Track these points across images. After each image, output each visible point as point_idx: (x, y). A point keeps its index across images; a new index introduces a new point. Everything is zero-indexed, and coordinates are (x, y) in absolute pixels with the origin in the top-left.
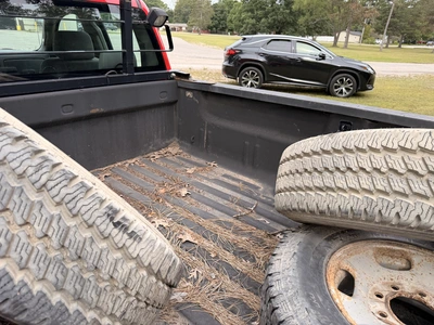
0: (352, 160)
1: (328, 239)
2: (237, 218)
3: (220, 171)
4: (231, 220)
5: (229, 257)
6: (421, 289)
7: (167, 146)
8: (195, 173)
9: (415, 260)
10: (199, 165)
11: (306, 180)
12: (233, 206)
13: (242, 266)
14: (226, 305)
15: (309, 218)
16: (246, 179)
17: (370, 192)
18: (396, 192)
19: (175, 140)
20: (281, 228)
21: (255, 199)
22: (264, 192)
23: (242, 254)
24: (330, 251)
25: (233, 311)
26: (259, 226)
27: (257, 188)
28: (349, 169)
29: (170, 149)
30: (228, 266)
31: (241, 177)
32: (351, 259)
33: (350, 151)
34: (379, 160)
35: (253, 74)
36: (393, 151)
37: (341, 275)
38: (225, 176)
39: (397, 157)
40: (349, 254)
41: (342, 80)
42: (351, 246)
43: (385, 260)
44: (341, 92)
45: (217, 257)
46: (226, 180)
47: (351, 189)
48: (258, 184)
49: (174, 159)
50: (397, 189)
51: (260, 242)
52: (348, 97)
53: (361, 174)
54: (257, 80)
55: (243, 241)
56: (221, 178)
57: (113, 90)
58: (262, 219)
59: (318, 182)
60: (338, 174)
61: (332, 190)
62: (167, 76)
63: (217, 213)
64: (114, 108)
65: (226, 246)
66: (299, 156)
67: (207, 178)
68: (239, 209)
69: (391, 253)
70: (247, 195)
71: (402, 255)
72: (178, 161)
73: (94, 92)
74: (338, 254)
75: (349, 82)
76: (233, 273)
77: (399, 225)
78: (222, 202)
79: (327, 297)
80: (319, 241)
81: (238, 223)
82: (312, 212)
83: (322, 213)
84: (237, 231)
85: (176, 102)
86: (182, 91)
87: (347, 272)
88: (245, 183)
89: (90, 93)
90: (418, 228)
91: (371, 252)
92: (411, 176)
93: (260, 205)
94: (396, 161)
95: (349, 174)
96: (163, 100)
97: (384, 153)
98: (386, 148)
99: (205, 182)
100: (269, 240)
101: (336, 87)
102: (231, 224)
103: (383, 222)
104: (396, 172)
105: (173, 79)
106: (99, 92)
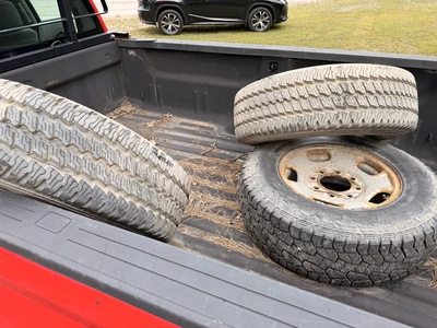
0: (286, 93)
1: (276, 151)
2: (204, 155)
3: (177, 121)
4: (200, 157)
5: (207, 182)
6: (337, 169)
7: (119, 106)
8: (155, 126)
9: (332, 153)
10: (157, 119)
11: (258, 112)
12: (197, 146)
13: (217, 186)
14: (215, 212)
15: (263, 139)
16: (201, 123)
17: (300, 112)
18: (315, 109)
19: (125, 99)
20: (239, 155)
21: (213, 138)
22: (218, 131)
23: (216, 178)
24: (278, 158)
25: (221, 214)
26: (222, 157)
27: (212, 129)
28: (285, 99)
29: (123, 108)
30: (209, 189)
31: (196, 122)
32: (293, 161)
33: (284, 87)
34: (303, 90)
35: (172, 17)
36: (310, 83)
37: (288, 172)
38: (182, 124)
39: (313, 86)
40: (291, 158)
41: (258, 14)
42: (291, 153)
43: (314, 157)
44: (259, 27)
45: (198, 184)
46: (184, 127)
47: (288, 113)
48: (211, 126)
49: (131, 116)
50: (315, 107)
51: (226, 168)
52: (266, 30)
53: (293, 101)
54: (177, 23)
55: (213, 170)
56: (180, 126)
57: (62, 60)
58: (223, 152)
59: (266, 112)
60: (278, 104)
61: (276, 115)
62: (107, 38)
63: (186, 154)
64: (67, 78)
65: (202, 176)
66: (250, 96)
67: (168, 129)
68: (203, 148)
69: (318, 153)
70: (206, 136)
71: (324, 152)
72: (135, 118)
73: (47, 66)
74: (284, 159)
75: (265, 16)
76: (213, 192)
77: (319, 129)
78: (186, 145)
79: (283, 183)
80: (271, 153)
81: (206, 158)
82: (265, 133)
83: (272, 132)
84: (207, 164)
85: (119, 62)
86: (124, 50)
87: (292, 170)
88: (201, 127)
89: (43, 66)
90: (330, 128)
91: (304, 154)
92: (323, 97)
93: (218, 141)
94: (313, 89)
95: (285, 103)
96: (108, 62)
97: (305, 85)
98: (306, 82)
99: (167, 132)
100: (231, 165)
101: (254, 22)
102: (200, 160)
103: (309, 130)
104: (313, 96)
105: (113, 40)
106: (51, 64)
